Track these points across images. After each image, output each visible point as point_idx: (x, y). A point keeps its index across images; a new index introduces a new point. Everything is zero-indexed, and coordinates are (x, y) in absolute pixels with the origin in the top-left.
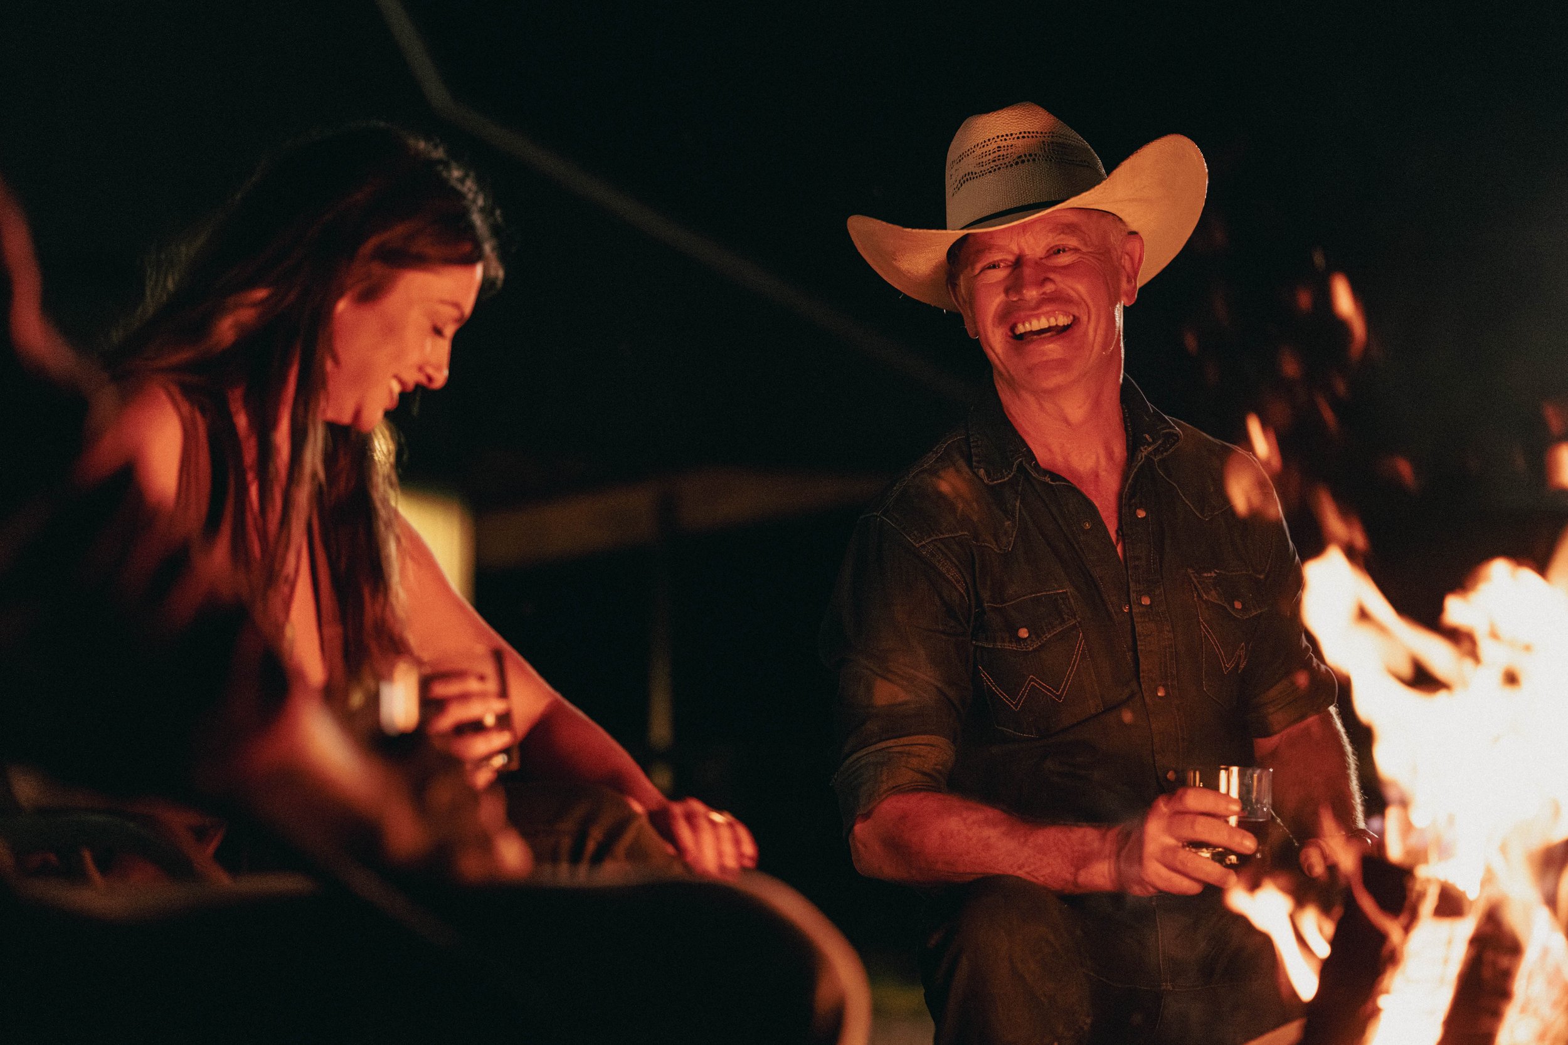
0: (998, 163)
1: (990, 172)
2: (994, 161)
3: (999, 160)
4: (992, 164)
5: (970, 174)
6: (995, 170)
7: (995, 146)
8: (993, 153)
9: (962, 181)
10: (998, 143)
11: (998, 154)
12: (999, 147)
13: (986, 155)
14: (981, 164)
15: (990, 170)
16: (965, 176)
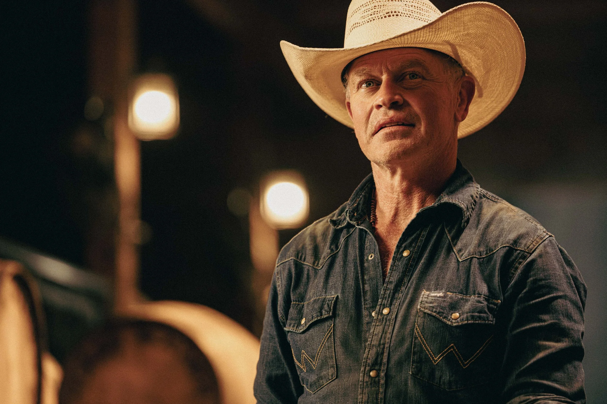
0: (373, 16)
1: (368, 22)
2: (371, 15)
3: (374, 14)
4: (370, 17)
5: (356, 24)
6: (371, 21)
7: (373, 5)
8: (371, 10)
9: (353, 27)
10: (375, 3)
11: (374, 10)
12: (375, 6)
13: (367, 12)
14: (363, 17)
15: (368, 21)
16: (355, 24)
